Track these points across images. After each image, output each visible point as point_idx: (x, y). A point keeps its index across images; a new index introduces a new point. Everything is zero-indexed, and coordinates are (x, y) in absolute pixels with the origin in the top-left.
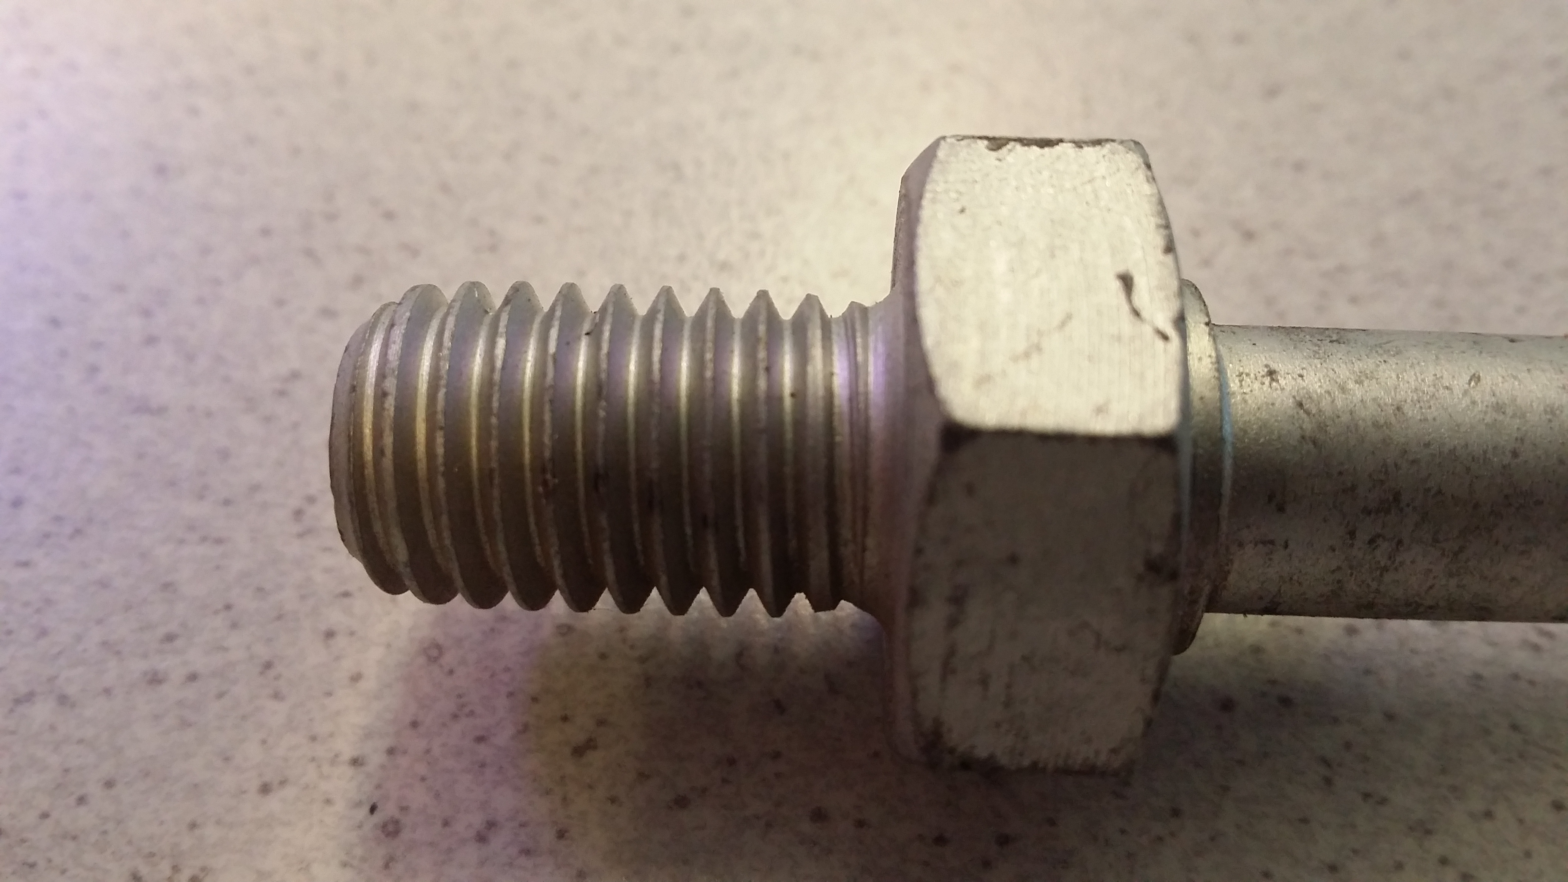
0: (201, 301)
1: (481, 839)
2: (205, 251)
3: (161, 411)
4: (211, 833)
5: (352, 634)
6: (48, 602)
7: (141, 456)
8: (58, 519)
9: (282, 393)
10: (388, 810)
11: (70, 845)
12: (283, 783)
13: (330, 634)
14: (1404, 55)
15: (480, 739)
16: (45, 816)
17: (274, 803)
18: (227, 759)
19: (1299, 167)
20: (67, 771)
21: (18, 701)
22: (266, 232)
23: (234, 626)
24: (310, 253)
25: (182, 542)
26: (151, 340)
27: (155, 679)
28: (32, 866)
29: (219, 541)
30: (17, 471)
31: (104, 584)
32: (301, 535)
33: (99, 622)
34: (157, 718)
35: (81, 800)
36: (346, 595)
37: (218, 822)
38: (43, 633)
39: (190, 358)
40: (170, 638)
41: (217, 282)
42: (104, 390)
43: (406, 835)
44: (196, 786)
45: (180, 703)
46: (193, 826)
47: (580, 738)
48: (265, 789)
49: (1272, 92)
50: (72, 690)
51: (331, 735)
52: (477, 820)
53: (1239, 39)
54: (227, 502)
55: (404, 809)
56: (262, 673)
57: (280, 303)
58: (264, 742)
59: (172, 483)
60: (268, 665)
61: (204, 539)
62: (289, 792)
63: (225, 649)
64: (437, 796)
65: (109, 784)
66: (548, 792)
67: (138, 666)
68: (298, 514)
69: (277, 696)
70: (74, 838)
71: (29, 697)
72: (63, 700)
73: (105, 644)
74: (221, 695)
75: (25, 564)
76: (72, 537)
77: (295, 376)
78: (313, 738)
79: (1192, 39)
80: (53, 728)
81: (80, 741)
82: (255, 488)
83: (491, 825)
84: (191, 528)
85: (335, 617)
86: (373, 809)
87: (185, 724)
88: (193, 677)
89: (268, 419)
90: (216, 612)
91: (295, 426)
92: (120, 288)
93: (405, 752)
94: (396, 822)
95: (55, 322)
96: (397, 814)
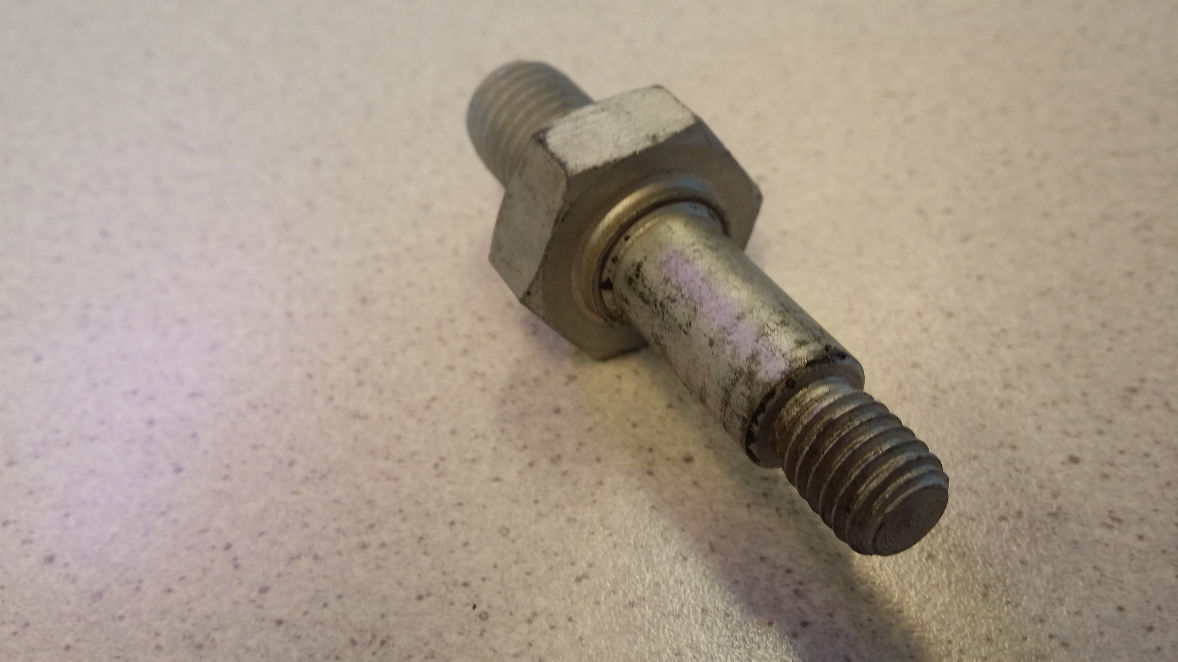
0: (385, 364)
1: (530, 621)
2: (387, 339)
3: (366, 417)
4: (392, 619)
5: (463, 523)
6: (308, 511)
7: (355, 439)
8: (313, 471)
9: (427, 408)
10: (482, 607)
11: (319, 628)
12: (429, 595)
13: (452, 523)
14: (1046, 215)
15: (528, 574)
16: (306, 613)
17: (424, 605)
18: (400, 584)
19: (980, 278)
20: (318, 591)
21: (292, 559)
22: (418, 329)
23: (404, 520)
24: (441, 339)
25: (377, 480)
26: (360, 384)
27: (364, 546)
28: (299, 637)
29: (396, 479)
30: (291, 448)
31: (336, 501)
32: (437, 476)
33: (335, 519)
34: (364, 565)
35: (325, 605)
36: (460, 504)
37: (396, 614)
38: (306, 525)
39: (381, 392)
40: (371, 526)
41: (394, 354)
42: (337, 408)
43: (491, 619)
44: (384, 597)
45: (377, 557)
46: (383, 616)
47: (580, 573)
48: (420, 598)
49: (965, 239)
50: (320, 553)
51: (454, 571)
52: (528, 612)
53: (948, 211)
54: (400, 461)
55: (490, 607)
56: (418, 542)
57: (426, 364)
58: (419, 575)
59: (372, 453)
60: (421, 539)
61: (388, 479)
62: (432, 599)
63: (399, 531)
64: (507, 600)
65: (340, 597)
66: (563, 599)
67: (355, 540)
68: (436, 466)
69: (426, 553)
70: (321, 623)
71: (298, 557)
72: (316, 557)
73: (338, 530)
74: (397, 553)
75: (296, 493)
76: (320, 479)
77: (434, 399)
78: (444, 573)
79: (921, 212)
80: (311, 571)
81: (325, 577)
82: (414, 453)
83: (535, 614)
84: (382, 473)
85: (455, 515)
86: (474, 607)
87: (379, 567)
88: (383, 545)
89: (420, 421)
90: (395, 514)
91: (434, 423)
92: (344, 359)
93: (491, 580)
94: (486, 613)
95: (310, 376)
96: (487, 609)
